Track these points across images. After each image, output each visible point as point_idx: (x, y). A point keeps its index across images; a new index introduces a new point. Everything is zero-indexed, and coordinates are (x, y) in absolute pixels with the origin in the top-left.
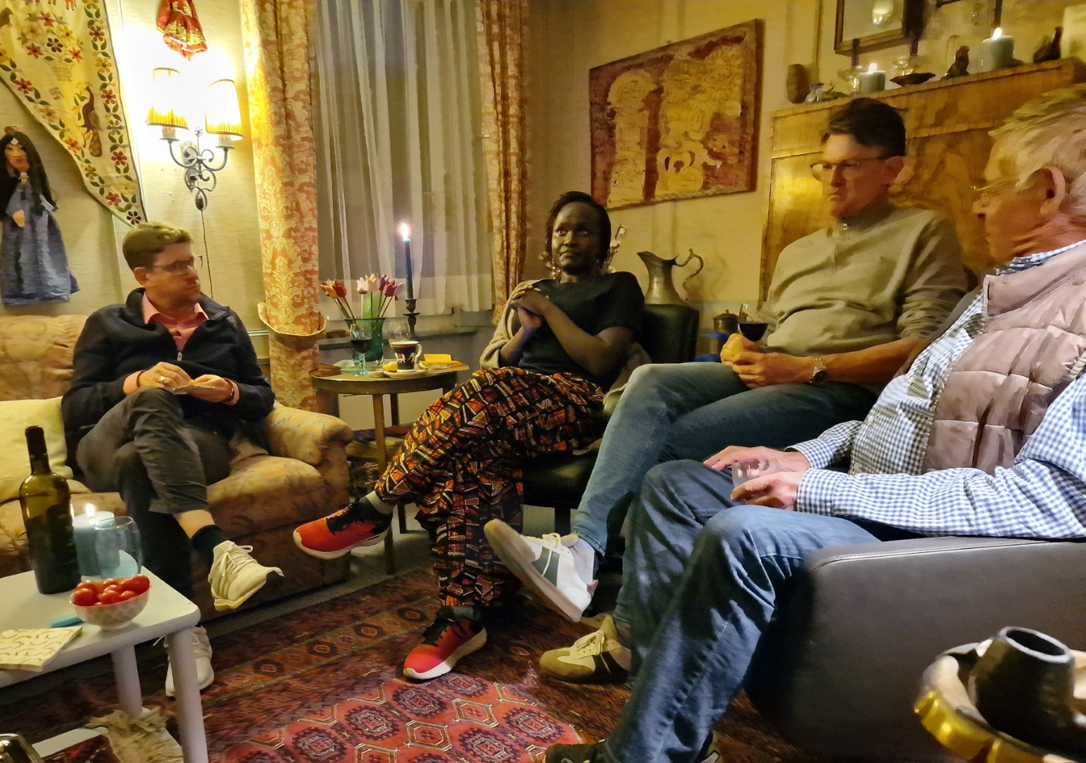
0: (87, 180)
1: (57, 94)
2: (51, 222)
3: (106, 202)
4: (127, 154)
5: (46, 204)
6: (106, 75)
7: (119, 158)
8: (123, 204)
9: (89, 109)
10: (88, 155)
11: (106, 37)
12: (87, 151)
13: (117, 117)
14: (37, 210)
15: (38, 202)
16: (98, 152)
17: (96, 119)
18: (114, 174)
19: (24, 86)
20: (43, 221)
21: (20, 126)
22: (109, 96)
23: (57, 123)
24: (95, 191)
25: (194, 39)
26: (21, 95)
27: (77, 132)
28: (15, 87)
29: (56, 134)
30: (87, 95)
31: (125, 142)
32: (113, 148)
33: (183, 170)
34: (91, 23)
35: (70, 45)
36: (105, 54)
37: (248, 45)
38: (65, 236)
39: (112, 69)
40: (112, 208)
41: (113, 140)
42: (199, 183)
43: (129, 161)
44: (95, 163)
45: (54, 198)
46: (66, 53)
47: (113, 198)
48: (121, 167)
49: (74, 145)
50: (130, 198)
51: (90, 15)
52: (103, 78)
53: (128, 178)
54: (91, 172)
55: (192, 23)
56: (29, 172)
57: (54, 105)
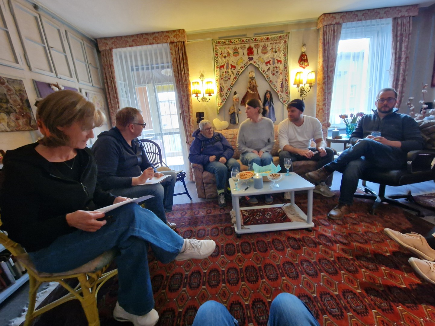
0: (280, 98)
1: (277, 82)
2: (273, 108)
3: (283, 102)
4: (288, 92)
5: (272, 104)
6: (286, 76)
7: (287, 93)
8: (286, 102)
9: (282, 84)
10: (281, 93)
11: (287, 68)
12: (281, 92)
13: (287, 84)
14: (270, 105)
15: (271, 104)
16: (282, 92)
17: (283, 86)
18: (285, 96)
19: (271, 82)
20: (271, 107)
21: (269, 89)
22: (286, 80)
23: (276, 88)
24: (281, 100)
25: (306, 64)
26: (270, 83)
27: (279, 89)
28: (269, 82)
29: (275, 90)
30: (282, 81)
31: (288, 89)
32: (286, 91)
33: (300, 93)
34: (285, 66)
35: (280, 71)
36: (287, 72)
37: (319, 62)
38: (275, 110)
39: (288, 75)
40: (284, 103)
41: (286, 89)
42: (303, 95)
43: (289, 93)
44: (282, 94)
45: (273, 102)
46: (279, 73)
47: (284, 101)
48: (287, 95)
49: (278, 91)
50: (288, 101)
51: (284, 64)
52: (285, 77)
53: (288, 97)
54: (281, 96)
55: (306, 61)
56: (270, 98)
57: (276, 84)
